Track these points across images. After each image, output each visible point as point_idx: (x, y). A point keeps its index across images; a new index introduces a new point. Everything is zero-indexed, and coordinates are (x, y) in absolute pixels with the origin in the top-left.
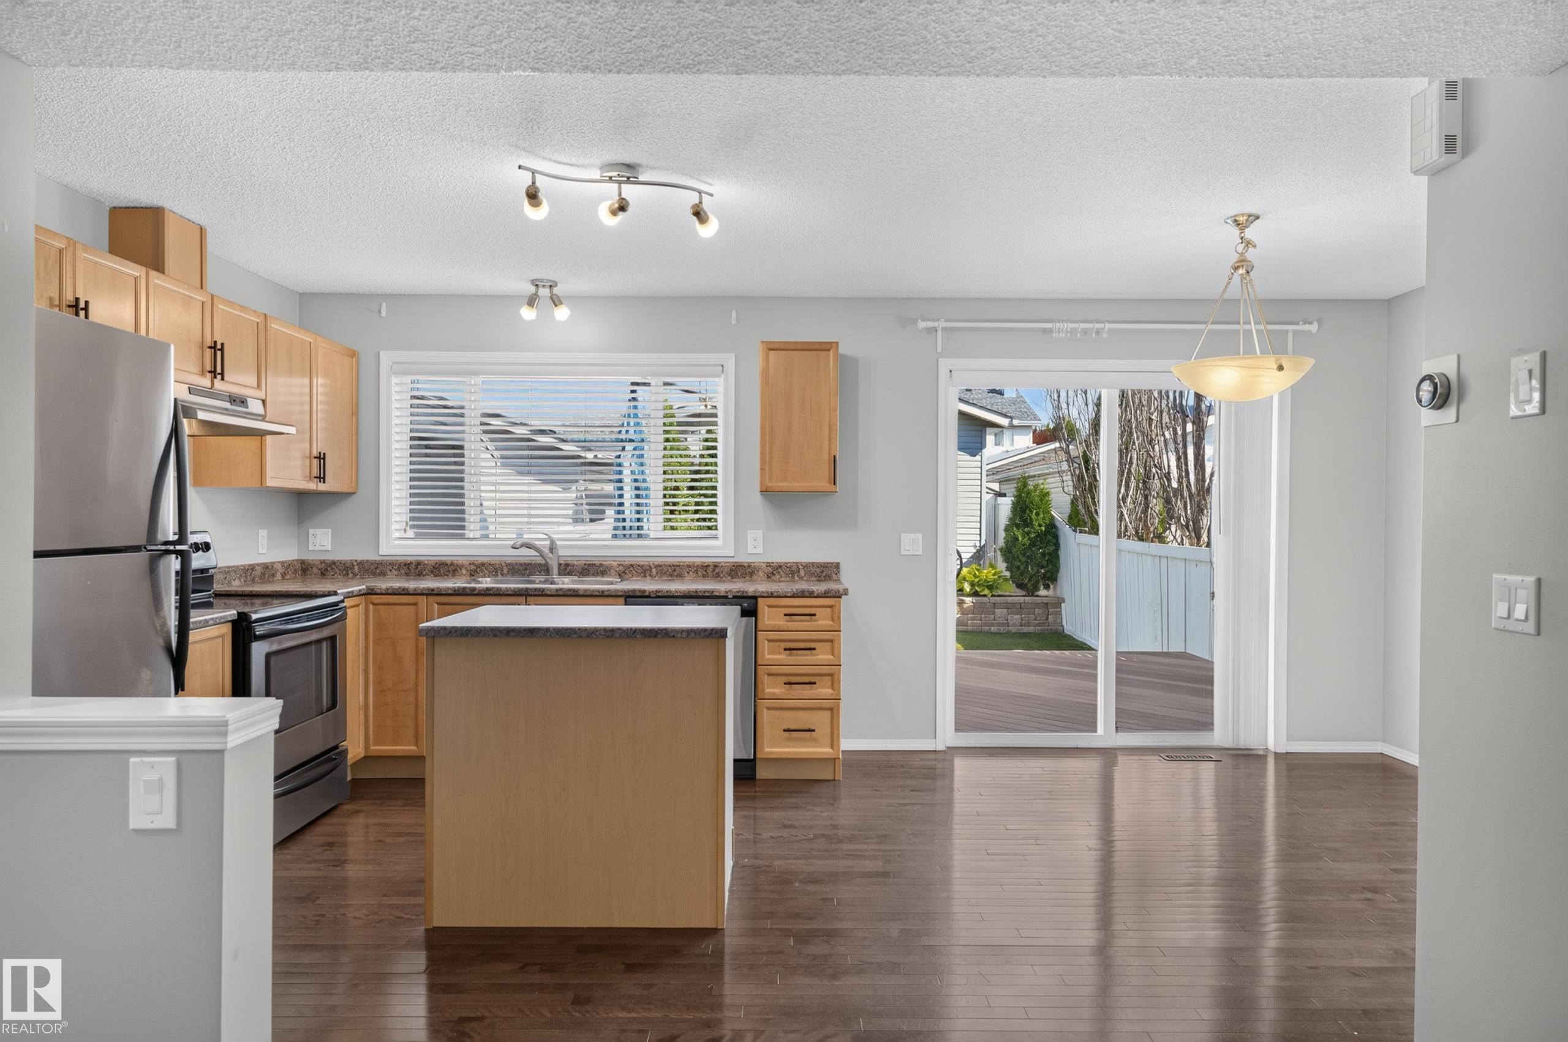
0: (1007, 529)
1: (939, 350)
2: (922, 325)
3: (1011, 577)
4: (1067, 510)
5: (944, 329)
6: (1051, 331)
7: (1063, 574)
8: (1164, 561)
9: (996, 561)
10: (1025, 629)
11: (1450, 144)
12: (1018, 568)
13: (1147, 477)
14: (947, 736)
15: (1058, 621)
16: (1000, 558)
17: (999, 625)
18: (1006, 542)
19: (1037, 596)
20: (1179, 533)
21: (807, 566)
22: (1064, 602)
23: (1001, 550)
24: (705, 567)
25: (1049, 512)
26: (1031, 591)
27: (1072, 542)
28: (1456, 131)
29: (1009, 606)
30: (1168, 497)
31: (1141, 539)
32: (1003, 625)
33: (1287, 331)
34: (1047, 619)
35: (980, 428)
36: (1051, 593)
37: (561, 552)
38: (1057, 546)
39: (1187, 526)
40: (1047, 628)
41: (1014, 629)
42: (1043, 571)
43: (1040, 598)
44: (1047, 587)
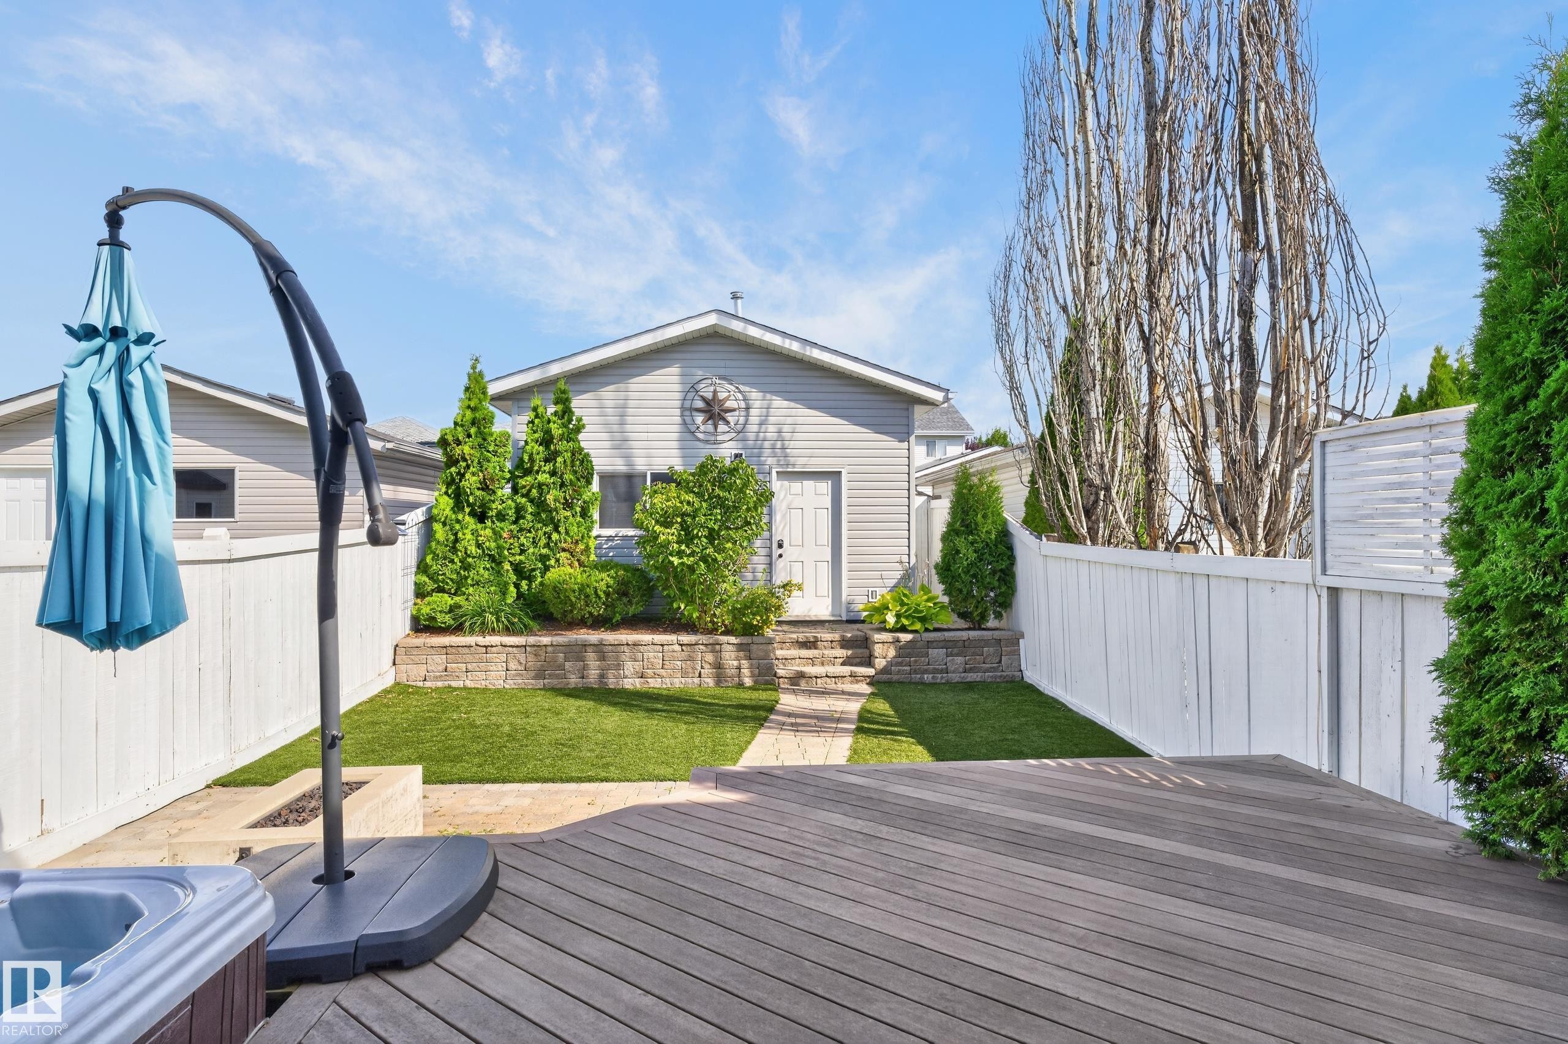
0: (945, 538)
3: (951, 603)
7: (1020, 597)
8: (1201, 583)
9: (930, 582)
10: (972, 677)
12: (961, 591)
15: (1015, 664)
16: (935, 578)
17: (935, 671)
18: (944, 557)
19: (984, 629)
22: (1022, 636)
23: (936, 566)
25: (999, 514)
26: (978, 624)
27: (1033, 553)
29: (946, 644)
32: (941, 671)
34: (1000, 662)
35: (904, 406)
36: (1004, 624)
38: (1012, 559)
40: (999, 674)
41: (955, 677)
42: (992, 594)
43: (990, 633)
44: (999, 616)
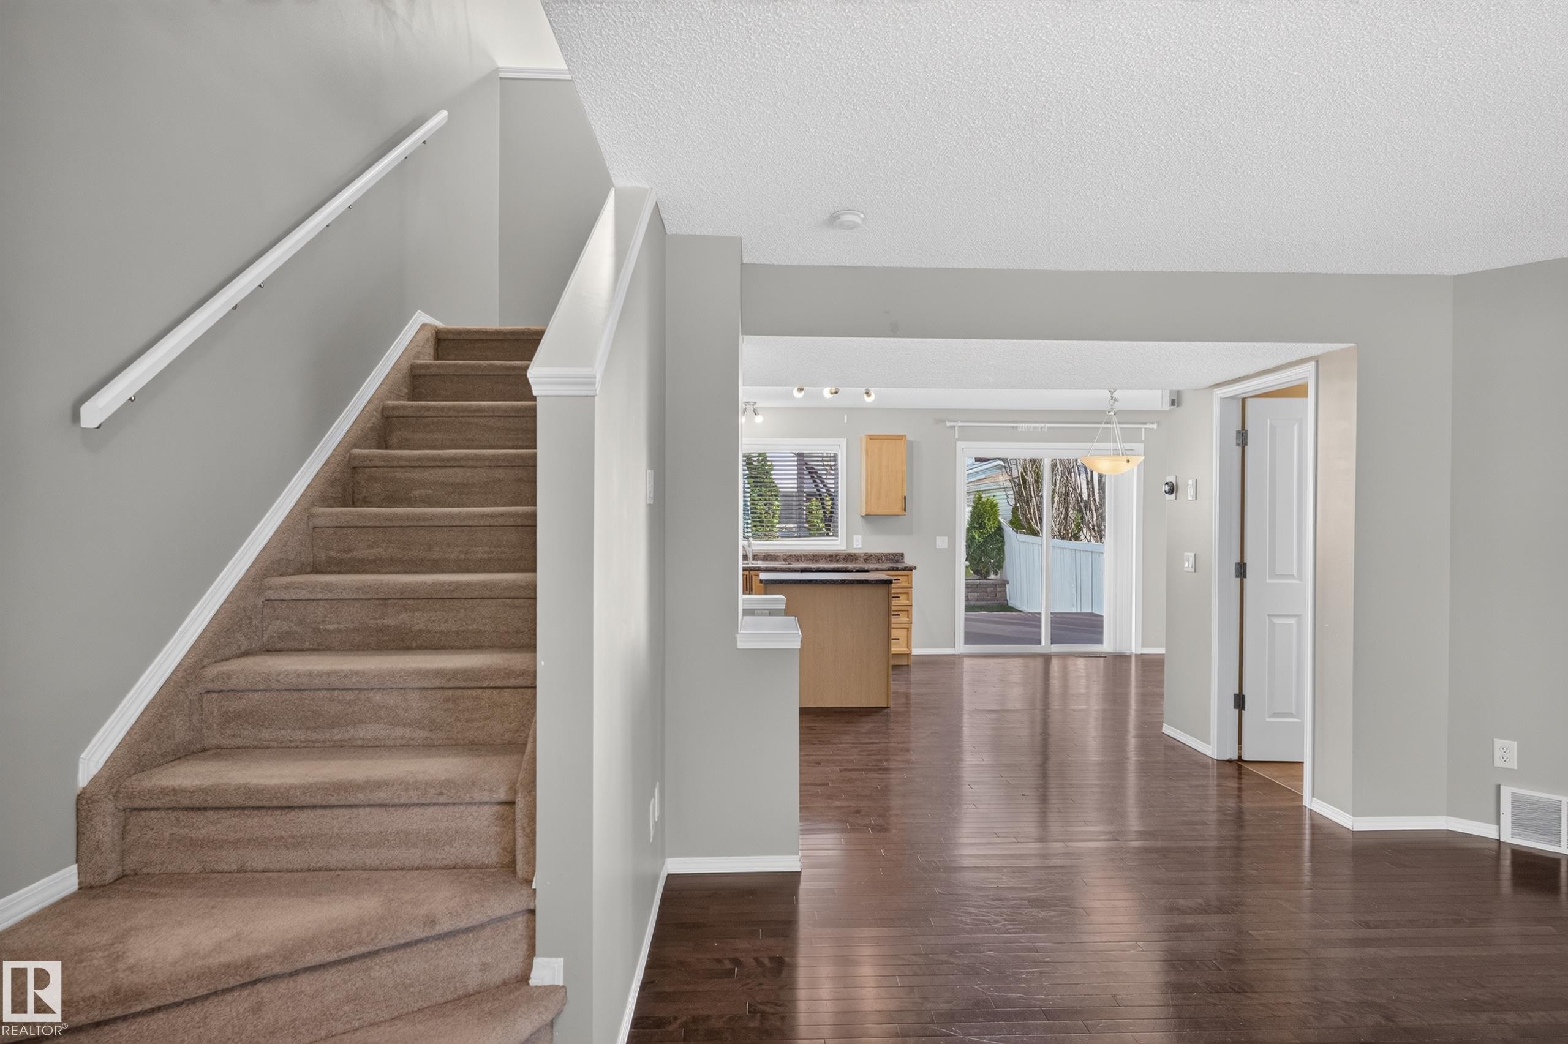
1: (957, 437)
2: (948, 424)
3: (970, 565)
4: (1010, 516)
5: (960, 427)
6: (1017, 427)
7: (1007, 563)
8: (1078, 553)
10: (980, 603)
11: (1173, 403)
12: (975, 559)
13: (1067, 494)
14: (961, 647)
15: (1003, 595)
18: (967, 541)
19: (989, 579)
20: (1089, 533)
21: (886, 555)
22: (1008, 583)
24: (831, 556)
25: (997, 519)
26: (984, 576)
27: (1014, 540)
28: (1175, 398)
29: (969, 587)
30: (1081, 508)
31: (1063, 538)
33: (1141, 428)
34: (996, 596)
36: (998, 577)
37: (754, 548)
38: (1003, 542)
39: (1094, 529)
40: (997, 599)
42: (992, 561)
43: (991, 581)
44: (996, 573)
